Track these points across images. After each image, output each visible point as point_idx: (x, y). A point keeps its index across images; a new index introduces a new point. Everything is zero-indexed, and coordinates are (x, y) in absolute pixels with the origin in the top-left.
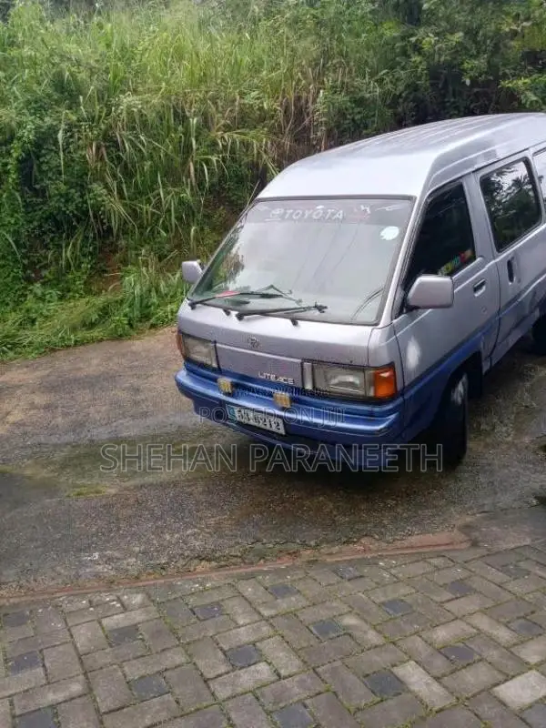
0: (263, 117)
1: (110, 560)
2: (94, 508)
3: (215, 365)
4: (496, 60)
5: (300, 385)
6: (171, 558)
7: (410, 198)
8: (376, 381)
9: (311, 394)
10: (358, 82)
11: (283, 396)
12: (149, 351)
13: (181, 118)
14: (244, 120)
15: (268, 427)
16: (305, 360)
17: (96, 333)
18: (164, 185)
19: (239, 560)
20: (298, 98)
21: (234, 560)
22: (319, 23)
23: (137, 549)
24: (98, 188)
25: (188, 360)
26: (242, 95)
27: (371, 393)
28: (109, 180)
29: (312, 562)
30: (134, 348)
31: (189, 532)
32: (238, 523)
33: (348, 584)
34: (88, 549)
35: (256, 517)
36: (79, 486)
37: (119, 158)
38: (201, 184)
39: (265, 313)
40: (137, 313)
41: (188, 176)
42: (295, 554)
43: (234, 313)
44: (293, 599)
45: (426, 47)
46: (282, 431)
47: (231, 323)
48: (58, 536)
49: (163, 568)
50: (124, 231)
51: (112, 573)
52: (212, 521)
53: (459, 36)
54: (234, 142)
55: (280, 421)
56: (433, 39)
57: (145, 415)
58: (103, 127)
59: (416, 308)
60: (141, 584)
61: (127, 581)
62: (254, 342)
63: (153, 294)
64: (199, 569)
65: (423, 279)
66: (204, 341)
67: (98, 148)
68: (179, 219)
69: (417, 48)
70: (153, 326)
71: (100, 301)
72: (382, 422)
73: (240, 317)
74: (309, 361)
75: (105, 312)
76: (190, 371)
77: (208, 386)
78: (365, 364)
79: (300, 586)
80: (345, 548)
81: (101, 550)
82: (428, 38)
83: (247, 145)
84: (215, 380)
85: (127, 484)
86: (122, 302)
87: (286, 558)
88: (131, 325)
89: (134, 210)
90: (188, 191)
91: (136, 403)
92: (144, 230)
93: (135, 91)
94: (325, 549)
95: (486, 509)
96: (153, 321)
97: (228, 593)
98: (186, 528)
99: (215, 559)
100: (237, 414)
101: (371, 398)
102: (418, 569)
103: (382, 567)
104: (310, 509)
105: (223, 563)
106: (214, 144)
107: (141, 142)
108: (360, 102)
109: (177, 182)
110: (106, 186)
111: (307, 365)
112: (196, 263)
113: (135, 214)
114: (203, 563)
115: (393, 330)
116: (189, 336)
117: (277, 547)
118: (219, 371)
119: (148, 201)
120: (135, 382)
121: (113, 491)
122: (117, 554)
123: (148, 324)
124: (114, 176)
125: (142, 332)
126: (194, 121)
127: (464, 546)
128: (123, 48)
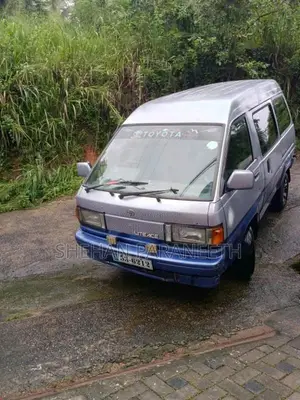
0: (106, 79)
1: (50, 369)
2: (29, 328)
3: (103, 227)
4: (233, 52)
5: (162, 239)
6: (92, 363)
7: (221, 125)
8: (213, 235)
9: (170, 244)
10: (158, 62)
11: (152, 246)
12: (44, 217)
13: (58, 78)
14: (95, 80)
15: (141, 265)
16: (166, 223)
17: (8, 206)
18: (49, 117)
19: (138, 361)
20: (125, 70)
21: (135, 361)
22: (135, 28)
23: (67, 359)
24: (8, 118)
25: (83, 224)
26: (94, 66)
27: (210, 243)
28: (14, 113)
29: (187, 357)
30: (35, 215)
31: (100, 342)
32: (131, 333)
33: (217, 372)
34: (32, 361)
35: (141, 326)
36: (14, 312)
37: (20, 101)
38: (71, 116)
39: (138, 195)
40: (34, 193)
41: (63, 111)
42: (173, 352)
43: (117, 195)
44: (186, 388)
45: (196, 44)
46: (151, 268)
47: (116, 200)
48: (8, 353)
49: (88, 372)
50: (23, 143)
51: (54, 379)
52: (113, 333)
53: (213, 39)
54: (91, 93)
55: (150, 262)
56: (200, 40)
57: (49, 259)
58: (10, 82)
59: (233, 189)
60: (77, 386)
61: (65, 384)
62: (132, 213)
63: (44, 180)
64: (114, 370)
65: (236, 172)
66: (96, 212)
67: (7, 95)
68: (58, 136)
69: (190, 45)
70: (45, 200)
71: (10, 186)
72: (216, 260)
73: (121, 197)
74: (168, 223)
75: (14, 193)
76: (85, 231)
77: (99, 241)
78: (206, 225)
79: (187, 377)
80: (204, 344)
81: (42, 362)
82: (197, 40)
83: (97, 95)
84: (105, 237)
85: (47, 308)
86: (24, 186)
87: (168, 355)
88: (30, 200)
89: (30, 132)
90: (64, 121)
91: (42, 251)
92: (37, 143)
93: (30, 63)
94: (191, 346)
95: (275, 308)
96: (44, 197)
97: (142, 389)
98: (97, 340)
99: (122, 361)
100: (120, 258)
101: (209, 245)
102: (254, 356)
103: (232, 357)
104: (172, 318)
105: (129, 364)
106: (78, 93)
107: (35, 92)
108: (160, 73)
109: (56, 115)
110: (12, 118)
111: (167, 226)
112: (86, 164)
113: (30, 133)
114: (114, 364)
115: (221, 204)
116: (85, 209)
117: (161, 348)
118: (107, 231)
119: (39, 126)
120: (39, 236)
121: (38, 314)
122: (55, 364)
123: (42, 199)
124: (17, 111)
125: (38, 204)
126: (67, 80)
127: (272, 334)
128: (20, 37)
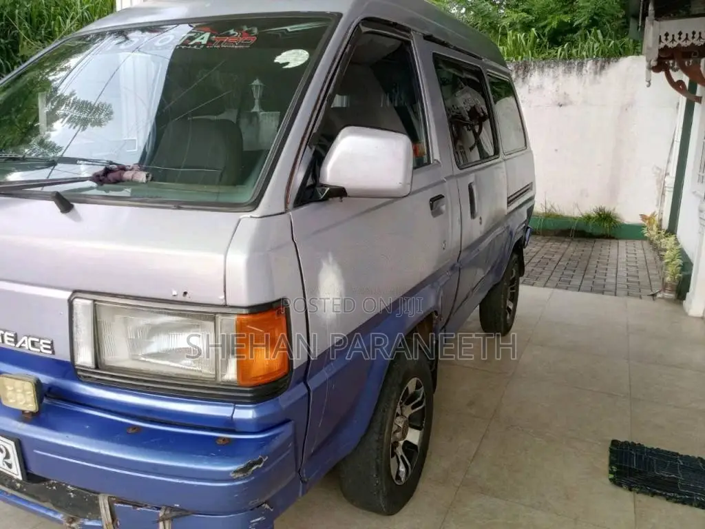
5: (63, 354)
16: (76, 292)
27: (231, 374)
74: (87, 294)
78: (219, 299)
101: (228, 386)
111: (82, 304)
